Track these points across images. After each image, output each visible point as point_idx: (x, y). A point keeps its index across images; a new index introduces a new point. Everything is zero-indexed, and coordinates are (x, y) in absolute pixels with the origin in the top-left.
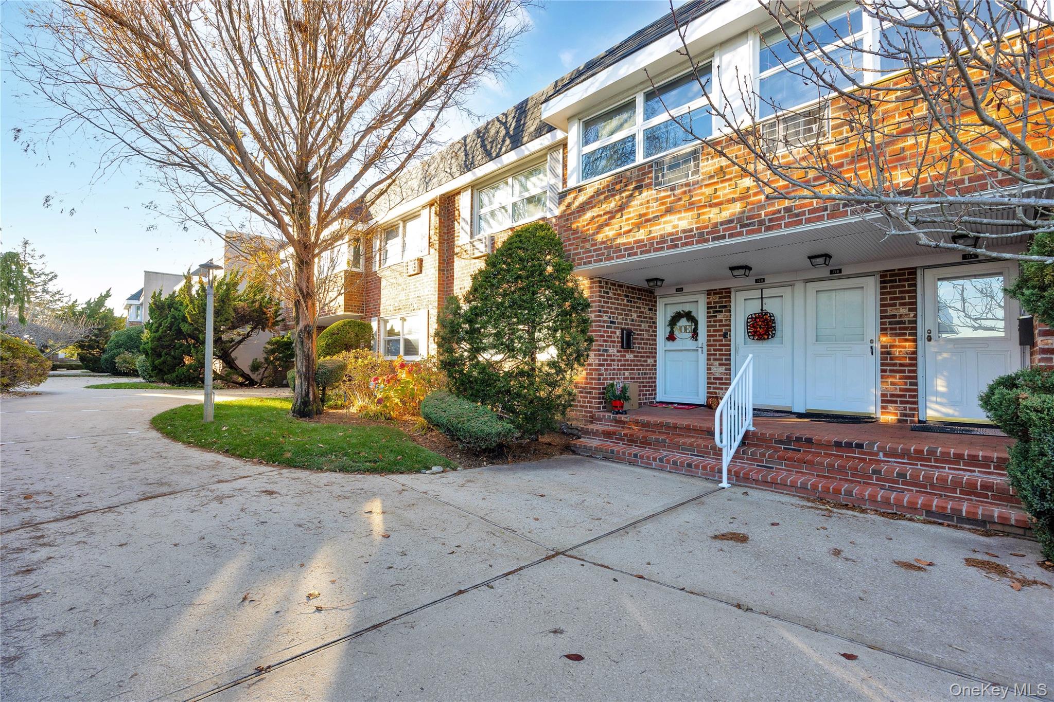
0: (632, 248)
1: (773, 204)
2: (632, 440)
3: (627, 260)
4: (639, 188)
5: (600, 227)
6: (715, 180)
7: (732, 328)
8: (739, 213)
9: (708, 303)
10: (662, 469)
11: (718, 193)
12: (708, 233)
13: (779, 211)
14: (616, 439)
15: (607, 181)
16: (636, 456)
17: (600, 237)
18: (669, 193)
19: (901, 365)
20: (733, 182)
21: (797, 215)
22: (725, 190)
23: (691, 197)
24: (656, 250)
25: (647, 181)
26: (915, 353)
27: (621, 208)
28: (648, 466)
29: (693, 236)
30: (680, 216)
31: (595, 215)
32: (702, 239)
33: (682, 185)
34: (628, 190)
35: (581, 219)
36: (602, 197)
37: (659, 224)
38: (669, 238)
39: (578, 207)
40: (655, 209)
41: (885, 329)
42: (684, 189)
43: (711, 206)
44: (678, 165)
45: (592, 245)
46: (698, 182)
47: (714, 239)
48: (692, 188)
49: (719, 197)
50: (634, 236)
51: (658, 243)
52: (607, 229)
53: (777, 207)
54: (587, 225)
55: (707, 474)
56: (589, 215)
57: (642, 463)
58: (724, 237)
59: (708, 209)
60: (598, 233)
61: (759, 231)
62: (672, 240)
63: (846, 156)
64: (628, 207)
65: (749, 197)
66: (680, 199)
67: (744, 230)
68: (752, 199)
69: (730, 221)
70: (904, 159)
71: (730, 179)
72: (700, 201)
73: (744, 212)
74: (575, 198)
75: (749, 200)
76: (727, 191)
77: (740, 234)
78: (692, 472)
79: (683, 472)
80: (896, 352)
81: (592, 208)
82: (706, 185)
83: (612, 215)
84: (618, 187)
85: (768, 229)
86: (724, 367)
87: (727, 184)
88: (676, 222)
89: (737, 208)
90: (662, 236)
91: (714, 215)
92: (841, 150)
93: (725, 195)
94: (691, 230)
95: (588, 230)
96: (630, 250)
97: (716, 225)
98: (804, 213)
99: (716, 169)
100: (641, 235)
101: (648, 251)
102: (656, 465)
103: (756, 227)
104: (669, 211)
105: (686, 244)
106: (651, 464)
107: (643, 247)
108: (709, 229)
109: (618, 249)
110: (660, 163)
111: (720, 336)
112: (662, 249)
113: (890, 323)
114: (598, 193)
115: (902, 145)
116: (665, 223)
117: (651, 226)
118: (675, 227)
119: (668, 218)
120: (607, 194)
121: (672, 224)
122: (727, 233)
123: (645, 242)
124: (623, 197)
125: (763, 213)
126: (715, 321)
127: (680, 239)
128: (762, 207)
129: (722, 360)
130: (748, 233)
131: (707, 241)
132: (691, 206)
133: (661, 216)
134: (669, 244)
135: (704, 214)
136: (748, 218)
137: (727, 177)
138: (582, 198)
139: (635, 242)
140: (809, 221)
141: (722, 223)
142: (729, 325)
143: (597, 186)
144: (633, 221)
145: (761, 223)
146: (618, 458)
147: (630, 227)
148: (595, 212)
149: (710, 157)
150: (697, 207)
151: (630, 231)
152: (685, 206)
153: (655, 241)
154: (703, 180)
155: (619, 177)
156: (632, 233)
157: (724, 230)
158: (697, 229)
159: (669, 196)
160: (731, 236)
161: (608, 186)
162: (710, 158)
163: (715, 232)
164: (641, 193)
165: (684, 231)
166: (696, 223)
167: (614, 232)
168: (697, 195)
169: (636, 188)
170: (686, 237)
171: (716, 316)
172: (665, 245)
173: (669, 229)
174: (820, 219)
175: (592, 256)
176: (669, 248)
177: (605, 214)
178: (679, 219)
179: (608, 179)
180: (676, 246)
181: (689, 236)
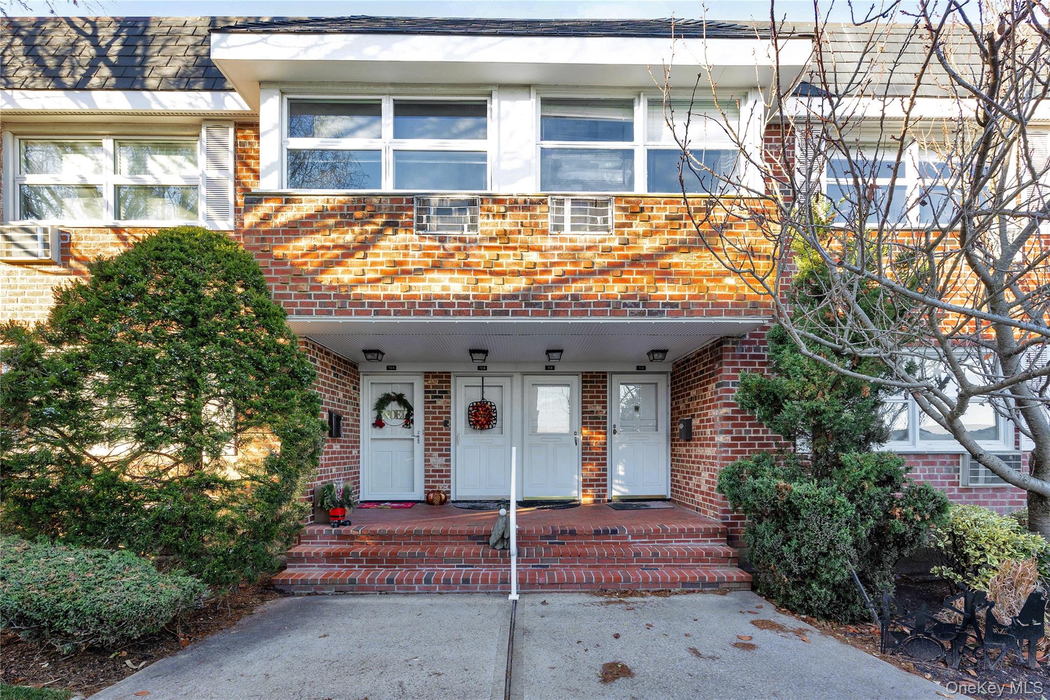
0: (382, 304)
1: (560, 289)
2: (373, 560)
3: (372, 319)
4: (393, 224)
5: (327, 265)
6: (497, 244)
7: (452, 416)
8: (525, 289)
9: (426, 387)
10: (428, 592)
11: (501, 260)
12: (488, 305)
13: (566, 297)
14: (348, 561)
15: (340, 202)
16: (390, 581)
17: (326, 279)
18: (437, 244)
19: (597, 454)
20: (518, 252)
21: (583, 305)
22: (508, 260)
23: (468, 256)
24: (417, 313)
25: (404, 219)
26: (605, 443)
27: (364, 245)
28: (408, 592)
29: (470, 305)
30: (452, 276)
31: (318, 244)
32: (480, 310)
33: (455, 239)
34: (374, 223)
35: (291, 245)
36: (331, 221)
37: (424, 280)
38: (437, 301)
39: (285, 225)
40: (416, 259)
41: (586, 423)
42: (458, 244)
43: (492, 273)
44: (448, 211)
45: (312, 288)
46: (475, 241)
47: (495, 313)
48: (468, 245)
49: (501, 265)
50: (385, 290)
51: (421, 305)
52: (340, 269)
53: (563, 292)
54: (303, 256)
55: (487, 588)
56: (305, 243)
57: (398, 589)
58: (506, 313)
59: (488, 277)
60: (322, 272)
61: (544, 314)
62: (441, 305)
63: (626, 257)
64: (375, 246)
65: (535, 273)
66: (452, 256)
67: (530, 309)
68: (538, 277)
69: (514, 297)
70: (670, 274)
71: (515, 248)
72: (478, 264)
73: (529, 289)
74: (278, 210)
75: (535, 277)
76: (511, 260)
77: (525, 313)
78: (468, 588)
79: (458, 590)
80: (594, 443)
81: (312, 232)
82: (486, 247)
83: (348, 252)
84: (358, 214)
85: (555, 314)
86: (444, 458)
87: (511, 252)
88: (447, 283)
89: (522, 283)
90: (427, 297)
91: (495, 286)
92: (622, 249)
93: (508, 265)
94: (467, 297)
95: (305, 264)
96: (378, 307)
97: (497, 297)
98: (589, 304)
99: (500, 231)
100: (396, 289)
101: (407, 313)
102: (420, 589)
103: (542, 309)
104: (437, 266)
105: (460, 313)
106: (414, 588)
107: (397, 305)
108: (490, 301)
109: (358, 301)
110: (424, 201)
111: (440, 424)
112: (427, 313)
113: (590, 418)
114: (322, 214)
115: (669, 261)
116: (431, 280)
117: (411, 280)
118: (444, 288)
119: (435, 275)
120: (339, 219)
121: (441, 284)
122: (511, 310)
123: (402, 300)
124: (367, 232)
125: (550, 294)
126: (434, 408)
127: (452, 305)
128: (548, 288)
129: (442, 450)
130: (535, 314)
131: (486, 313)
132: (466, 268)
133: (426, 270)
134: (437, 308)
135: (482, 280)
136: (534, 297)
137: (511, 245)
138: (290, 214)
139: (387, 297)
140: (594, 313)
141: (505, 297)
142: (449, 413)
143: (320, 203)
144: (384, 268)
145: (548, 305)
146: (363, 589)
147: (379, 276)
148: (318, 240)
149: (491, 214)
150: (475, 271)
151: (378, 280)
152: (458, 265)
153: (417, 301)
154: (482, 239)
155: (359, 201)
156: (380, 284)
157: (507, 305)
158: (475, 297)
159: (438, 248)
160: (515, 313)
161: (341, 208)
162: (491, 216)
163: (497, 305)
164: (395, 233)
165: (457, 297)
166: (473, 290)
167: (352, 276)
168: (474, 256)
169: (386, 224)
170: (460, 305)
171: (435, 402)
172: (431, 309)
173: (436, 289)
174: (604, 313)
175: (314, 304)
176: (436, 313)
177: (335, 247)
178: (451, 280)
179: (341, 198)
180: (446, 313)
181: (463, 305)
